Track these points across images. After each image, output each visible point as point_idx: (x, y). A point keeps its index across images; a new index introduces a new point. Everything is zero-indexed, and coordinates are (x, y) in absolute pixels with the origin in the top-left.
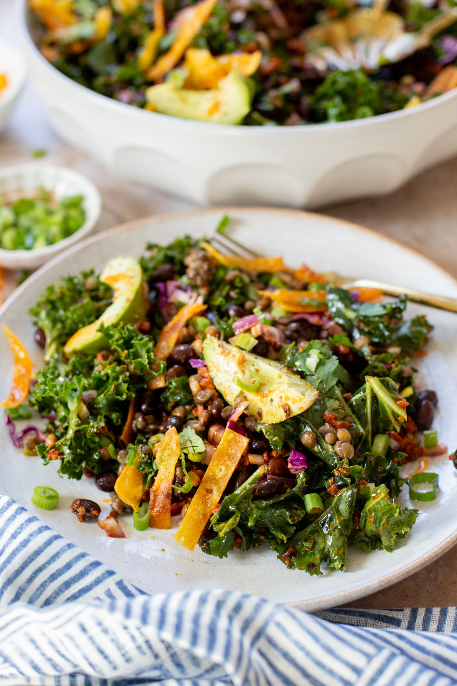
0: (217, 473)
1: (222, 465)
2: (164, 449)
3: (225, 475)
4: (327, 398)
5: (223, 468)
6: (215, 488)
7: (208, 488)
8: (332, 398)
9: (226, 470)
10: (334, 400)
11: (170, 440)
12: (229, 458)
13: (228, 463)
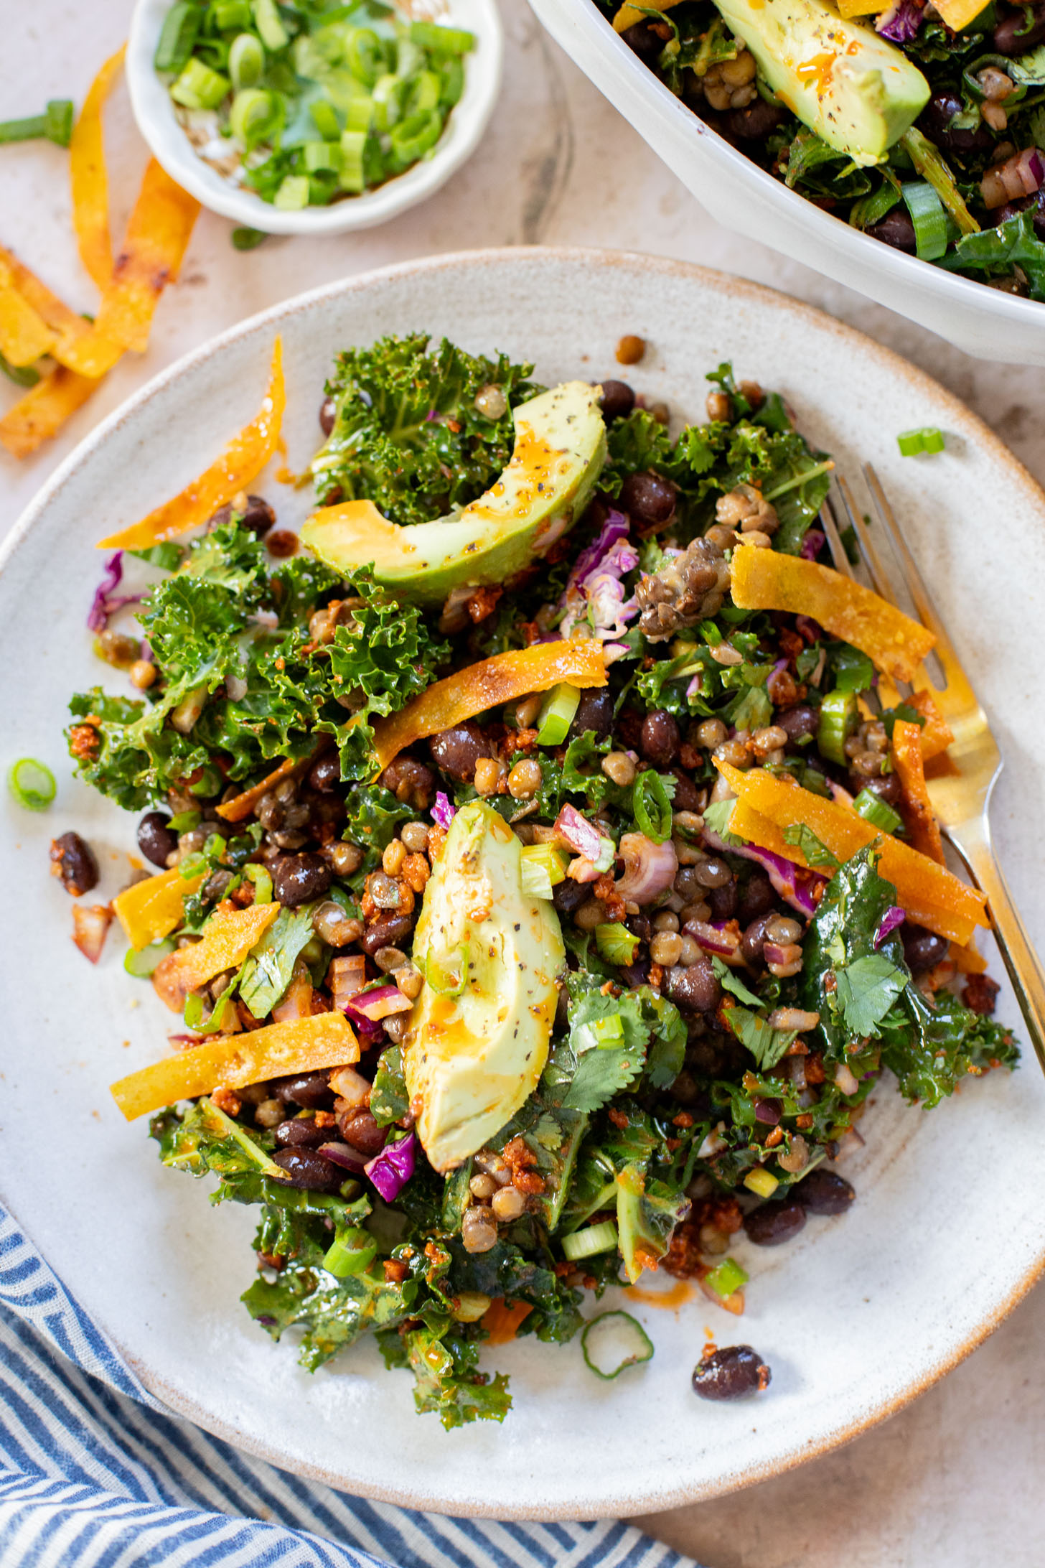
0: (271, 1049)
1: (291, 1047)
2: (224, 932)
3: (279, 1064)
4: (551, 1119)
5: (287, 1053)
6: (248, 1066)
7: (241, 1053)
8: (561, 1125)
9: (288, 1059)
10: (559, 1130)
11: (241, 930)
12: (310, 1049)
13: (301, 1052)
